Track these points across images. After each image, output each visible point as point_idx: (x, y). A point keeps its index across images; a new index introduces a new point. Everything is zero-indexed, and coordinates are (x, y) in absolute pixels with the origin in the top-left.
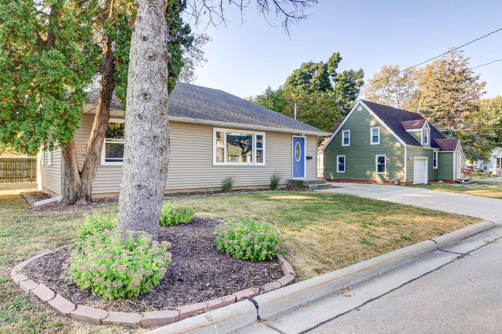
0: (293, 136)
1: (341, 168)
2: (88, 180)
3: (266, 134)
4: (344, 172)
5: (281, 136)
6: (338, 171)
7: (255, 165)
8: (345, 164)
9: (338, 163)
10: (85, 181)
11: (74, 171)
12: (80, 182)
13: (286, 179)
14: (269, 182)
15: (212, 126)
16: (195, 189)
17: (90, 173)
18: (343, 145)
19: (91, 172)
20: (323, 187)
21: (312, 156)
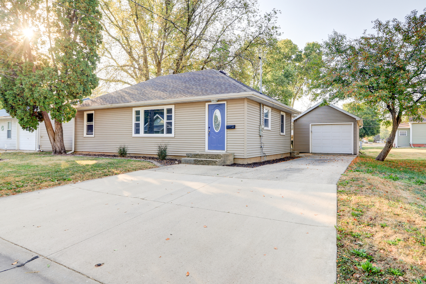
3: (175, 106)
7: (165, 136)
15: (132, 107)
20: (202, 163)
21: (236, 125)
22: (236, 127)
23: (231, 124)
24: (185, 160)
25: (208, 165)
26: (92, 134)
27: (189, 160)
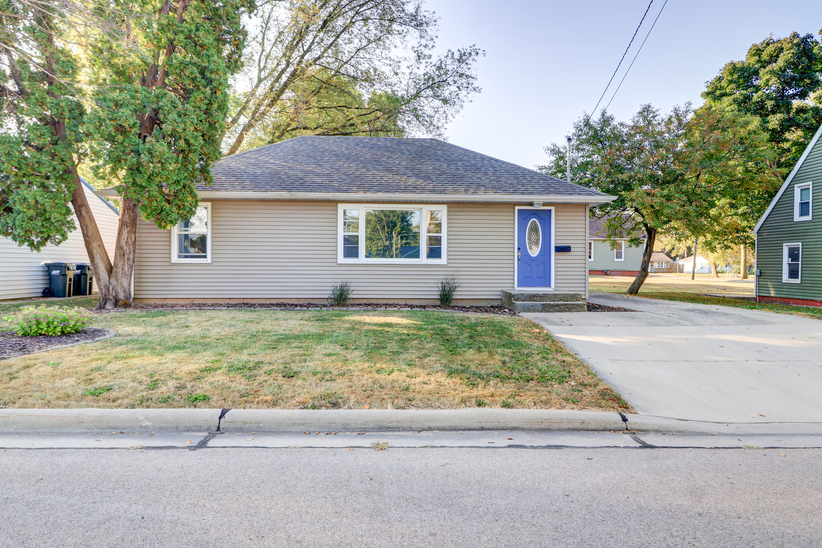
0: (517, 208)
1: (793, 274)
2: (117, 280)
3: (448, 208)
4: (798, 281)
5: (486, 210)
6: (785, 278)
7: (424, 262)
8: (800, 262)
9: (786, 260)
10: (113, 281)
11: (99, 269)
12: (107, 282)
13: (500, 289)
14: (436, 293)
15: (336, 202)
16: (308, 300)
17: (119, 272)
18: (797, 218)
19: (120, 269)
20: (556, 308)
21: (571, 246)
22: (572, 249)
23: (563, 243)
24: (524, 306)
25: (570, 311)
26: (205, 257)
27: (532, 306)
